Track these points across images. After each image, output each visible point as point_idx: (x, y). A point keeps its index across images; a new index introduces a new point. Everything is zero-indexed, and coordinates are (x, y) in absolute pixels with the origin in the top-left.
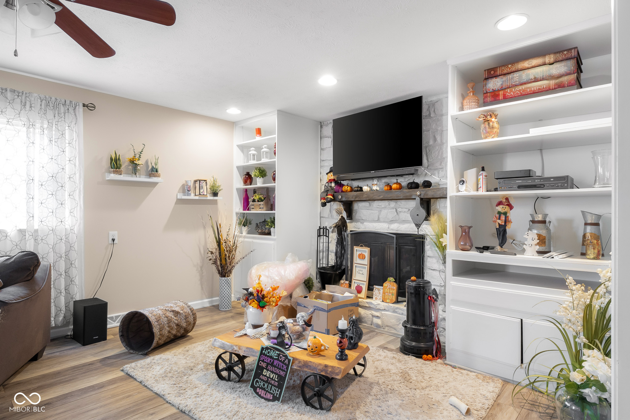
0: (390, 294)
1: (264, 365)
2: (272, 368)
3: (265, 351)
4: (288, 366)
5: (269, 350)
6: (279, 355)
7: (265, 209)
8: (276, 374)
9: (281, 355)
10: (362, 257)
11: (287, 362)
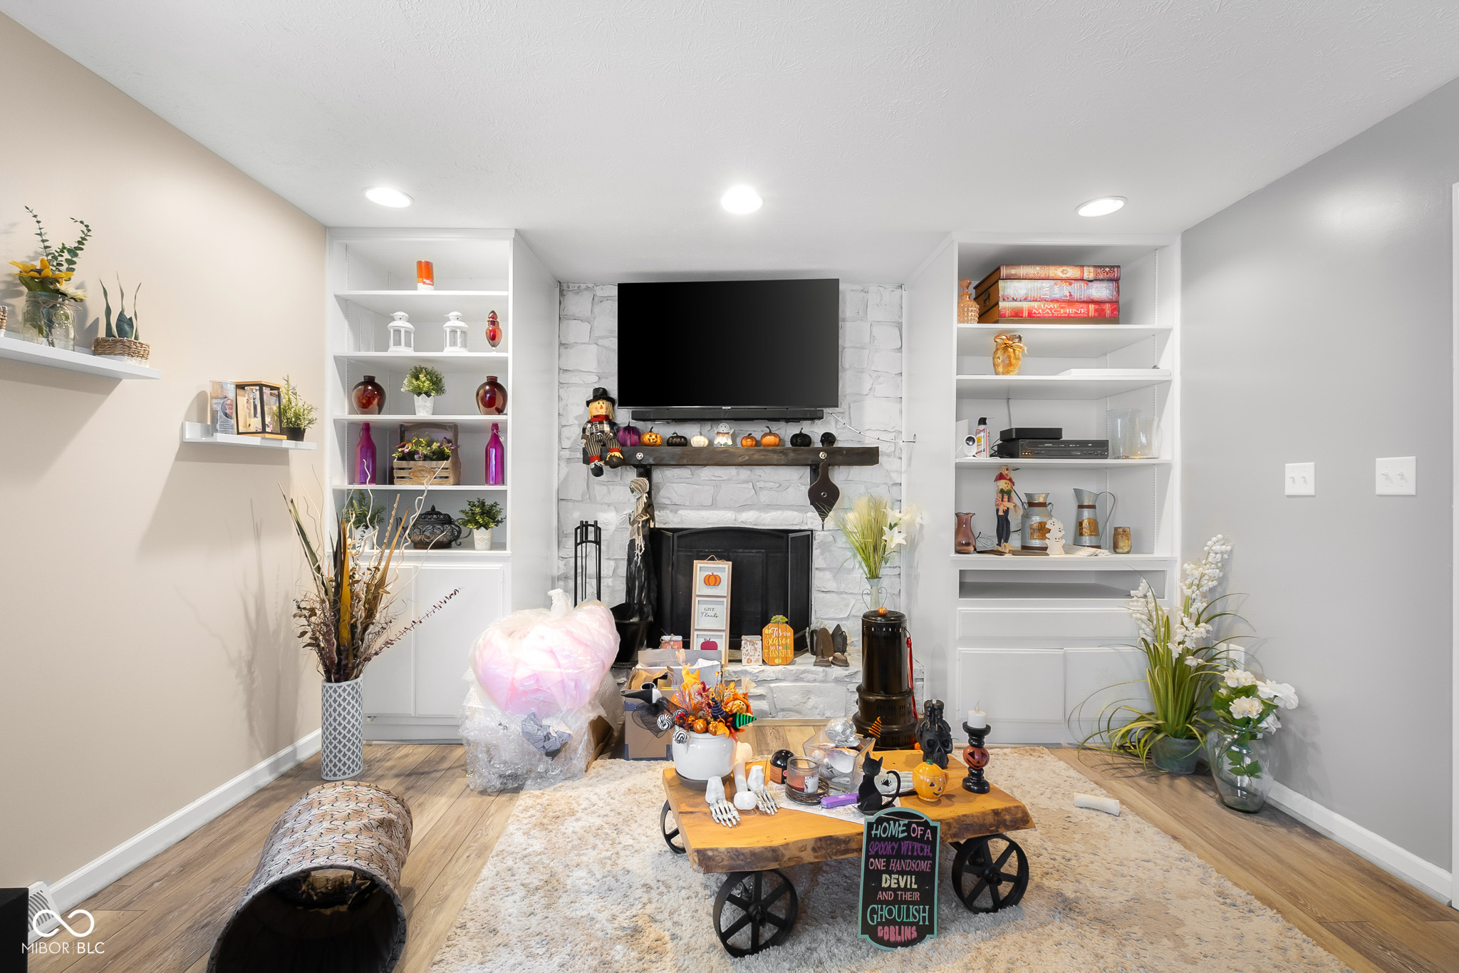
0: (780, 648)
1: (879, 864)
2: (900, 862)
3: (877, 830)
4: (933, 843)
5: (885, 824)
6: (908, 826)
7: (451, 480)
8: (910, 873)
9: (914, 825)
10: (712, 581)
11: (930, 836)
